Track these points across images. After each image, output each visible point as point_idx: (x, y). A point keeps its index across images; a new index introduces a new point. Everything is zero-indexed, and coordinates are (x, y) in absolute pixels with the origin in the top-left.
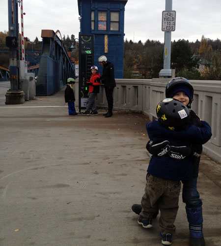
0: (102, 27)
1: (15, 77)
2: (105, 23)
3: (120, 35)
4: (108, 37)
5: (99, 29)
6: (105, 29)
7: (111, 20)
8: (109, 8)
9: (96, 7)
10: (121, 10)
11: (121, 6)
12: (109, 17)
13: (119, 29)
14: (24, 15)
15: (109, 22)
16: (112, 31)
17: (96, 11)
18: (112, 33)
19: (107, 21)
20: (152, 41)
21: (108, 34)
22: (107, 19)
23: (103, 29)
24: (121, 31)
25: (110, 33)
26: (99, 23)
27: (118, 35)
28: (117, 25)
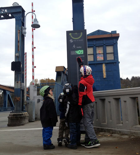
0: (100, 58)
1: (18, 99)
2: (102, 55)
3: (116, 63)
4: (106, 65)
5: (98, 60)
6: (103, 59)
7: (107, 52)
8: (105, 43)
9: (95, 44)
10: (115, 44)
11: (115, 40)
12: (105, 51)
13: (114, 58)
14: (34, 49)
15: (105, 54)
16: (108, 61)
17: (95, 47)
18: (108, 62)
19: (103, 54)
20: (136, 77)
21: (105, 63)
22: (104, 52)
23: (101, 60)
24: (116, 59)
25: (107, 62)
26: (97, 55)
27: (113, 63)
28: (112, 55)
